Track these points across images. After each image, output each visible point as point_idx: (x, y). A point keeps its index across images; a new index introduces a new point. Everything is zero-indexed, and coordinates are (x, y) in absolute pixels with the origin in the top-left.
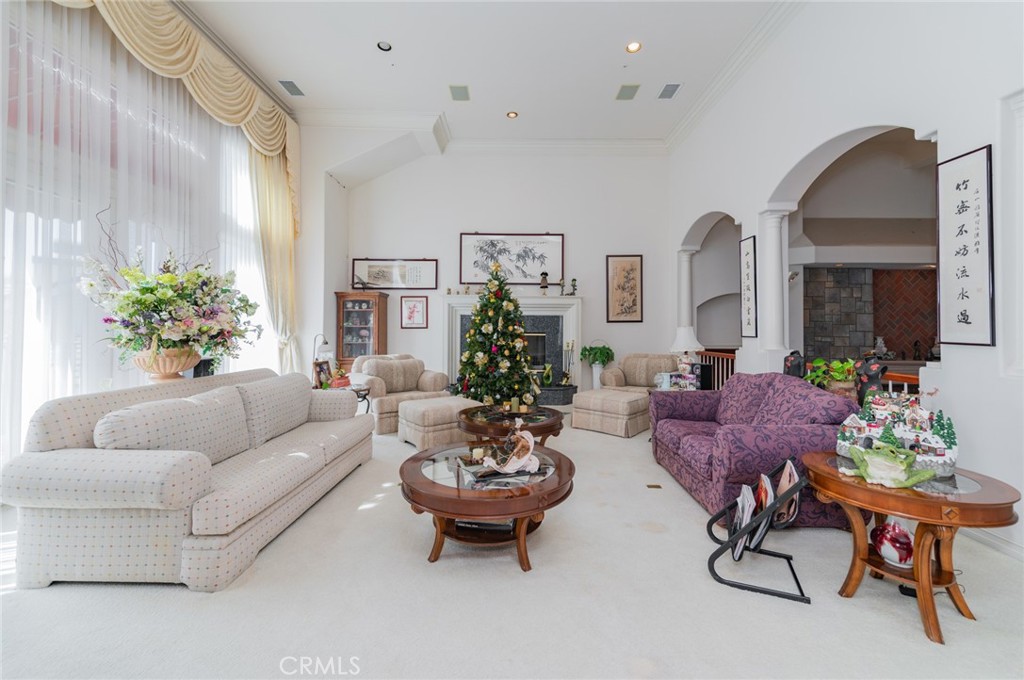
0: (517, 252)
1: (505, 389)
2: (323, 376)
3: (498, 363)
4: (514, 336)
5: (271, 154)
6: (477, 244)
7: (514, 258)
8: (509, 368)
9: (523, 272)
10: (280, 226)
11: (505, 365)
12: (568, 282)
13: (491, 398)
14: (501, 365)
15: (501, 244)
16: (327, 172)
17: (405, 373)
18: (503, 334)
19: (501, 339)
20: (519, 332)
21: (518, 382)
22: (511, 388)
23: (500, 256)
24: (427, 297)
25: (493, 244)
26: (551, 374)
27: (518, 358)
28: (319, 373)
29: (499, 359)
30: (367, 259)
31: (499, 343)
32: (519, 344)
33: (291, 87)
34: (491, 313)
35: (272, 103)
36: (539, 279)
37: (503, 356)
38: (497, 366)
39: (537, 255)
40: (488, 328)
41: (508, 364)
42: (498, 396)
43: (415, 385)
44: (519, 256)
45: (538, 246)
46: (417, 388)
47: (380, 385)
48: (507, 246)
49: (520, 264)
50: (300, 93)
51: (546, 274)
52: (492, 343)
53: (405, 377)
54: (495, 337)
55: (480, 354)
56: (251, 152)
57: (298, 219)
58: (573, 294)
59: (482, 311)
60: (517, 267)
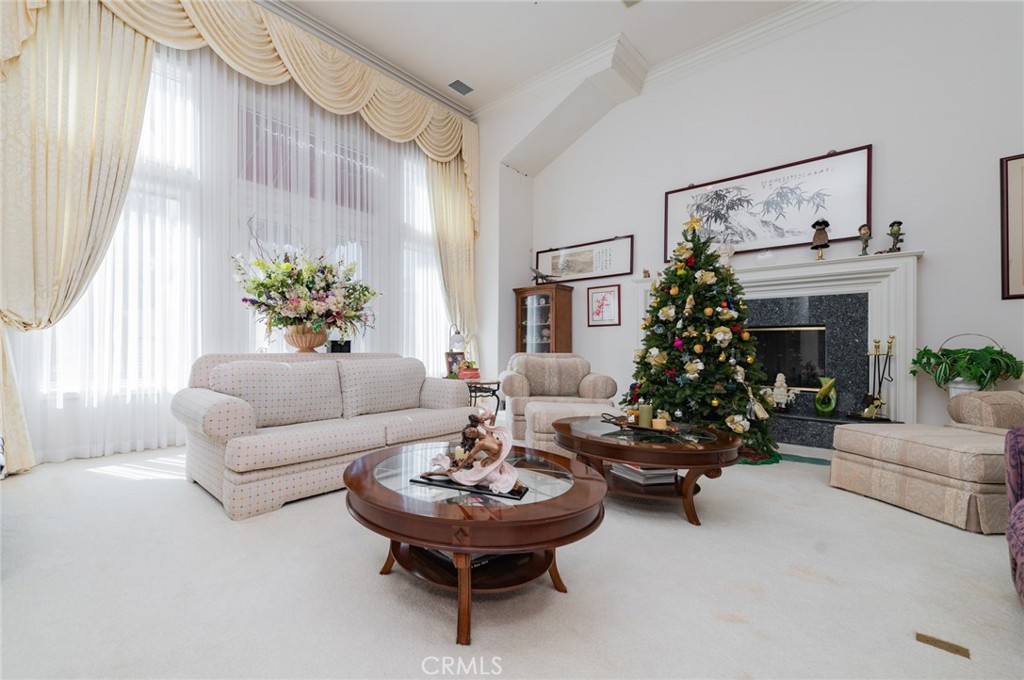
0: (764, 199)
1: (693, 403)
2: (455, 367)
3: (683, 364)
4: (715, 322)
5: (447, 159)
6: (692, 202)
7: (759, 209)
8: (701, 373)
9: (777, 228)
10: (458, 227)
11: (694, 368)
12: (881, 229)
13: (666, 415)
14: (688, 367)
15: (735, 192)
16: (502, 162)
17: (560, 373)
18: (694, 320)
19: (690, 329)
20: (727, 317)
21: (719, 396)
22: (703, 403)
23: (731, 212)
24: (619, 286)
25: (719, 196)
26: (833, 394)
27: (722, 358)
28: (450, 365)
29: (686, 358)
30: (551, 250)
31: (685, 334)
32: (722, 335)
33: (459, 86)
34: (674, 291)
35: (446, 110)
36: (809, 235)
37: (692, 353)
38: (682, 370)
39: (806, 196)
40: (669, 312)
41: (701, 366)
42: (678, 413)
43: (574, 390)
44: (768, 204)
45: (808, 180)
46: (577, 394)
47: (522, 384)
48: (744, 193)
49: (771, 217)
50: (469, 90)
51: (825, 224)
52: (674, 334)
53: (560, 378)
54: (679, 325)
55: (654, 351)
56: (428, 163)
57: (476, 219)
58: (895, 249)
59: (662, 290)
60: (765, 223)
